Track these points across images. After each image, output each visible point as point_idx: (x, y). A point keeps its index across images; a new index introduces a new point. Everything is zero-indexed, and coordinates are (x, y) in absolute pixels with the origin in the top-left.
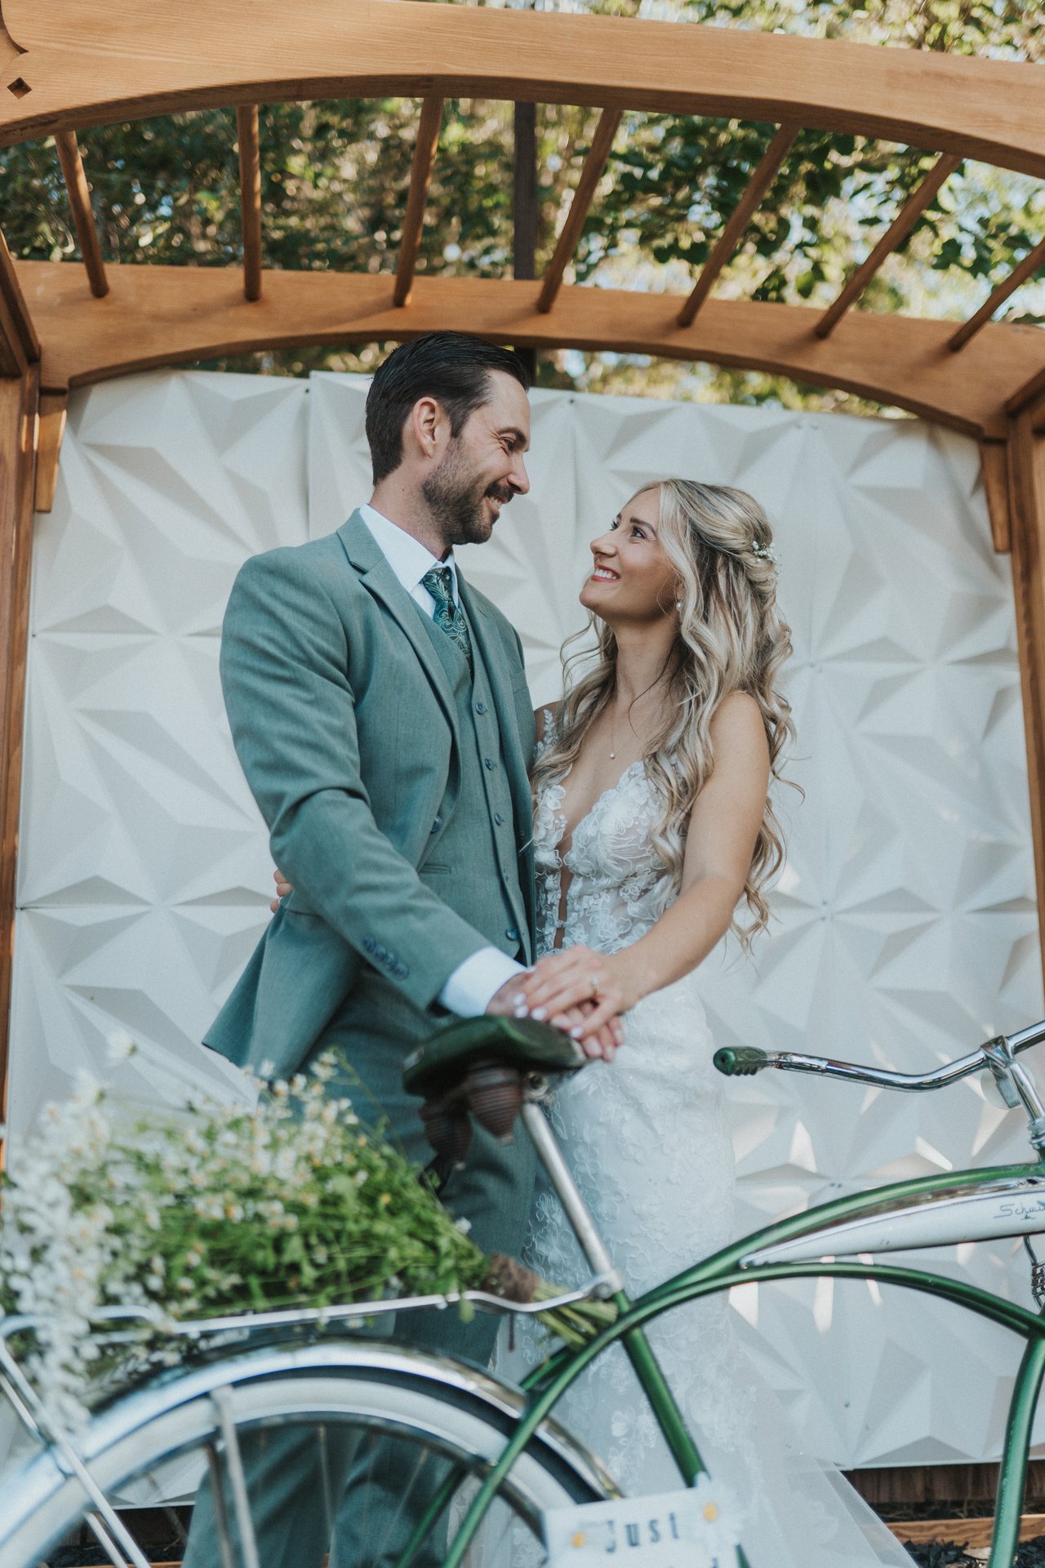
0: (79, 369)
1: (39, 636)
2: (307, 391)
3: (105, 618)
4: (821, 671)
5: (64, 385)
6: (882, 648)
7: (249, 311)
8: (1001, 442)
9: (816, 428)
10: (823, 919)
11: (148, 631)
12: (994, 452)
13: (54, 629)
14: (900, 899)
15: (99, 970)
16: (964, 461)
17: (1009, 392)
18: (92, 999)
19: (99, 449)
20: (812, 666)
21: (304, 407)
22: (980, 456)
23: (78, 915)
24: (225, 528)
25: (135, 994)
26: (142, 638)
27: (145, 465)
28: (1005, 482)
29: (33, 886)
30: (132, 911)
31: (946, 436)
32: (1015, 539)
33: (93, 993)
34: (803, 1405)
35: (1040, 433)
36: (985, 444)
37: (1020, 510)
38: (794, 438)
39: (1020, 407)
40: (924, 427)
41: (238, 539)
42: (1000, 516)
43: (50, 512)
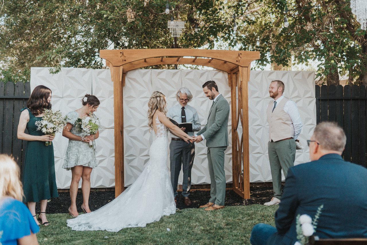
0: (127, 71)
2: (151, 71)
3: (130, 97)
5: (125, 73)
7: (145, 63)
9: (209, 72)
11: (135, 98)
12: (229, 75)
15: (131, 134)
16: (226, 75)
17: (231, 68)
19: (129, 78)
21: (151, 73)
22: (228, 75)
23: (129, 129)
24: (143, 86)
25: (136, 137)
26: (135, 99)
27: (134, 80)
28: (230, 78)
29: (125, 126)
30: (135, 128)
31: (224, 72)
32: (231, 85)
33: (131, 137)
34: (205, 177)
35: (234, 74)
36: (228, 74)
37: (232, 82)
38: (207, 73)
39: (232, 70)
40: (222, 71)
41: (144, 87)
42: (230, 82)
43: (124, 86)
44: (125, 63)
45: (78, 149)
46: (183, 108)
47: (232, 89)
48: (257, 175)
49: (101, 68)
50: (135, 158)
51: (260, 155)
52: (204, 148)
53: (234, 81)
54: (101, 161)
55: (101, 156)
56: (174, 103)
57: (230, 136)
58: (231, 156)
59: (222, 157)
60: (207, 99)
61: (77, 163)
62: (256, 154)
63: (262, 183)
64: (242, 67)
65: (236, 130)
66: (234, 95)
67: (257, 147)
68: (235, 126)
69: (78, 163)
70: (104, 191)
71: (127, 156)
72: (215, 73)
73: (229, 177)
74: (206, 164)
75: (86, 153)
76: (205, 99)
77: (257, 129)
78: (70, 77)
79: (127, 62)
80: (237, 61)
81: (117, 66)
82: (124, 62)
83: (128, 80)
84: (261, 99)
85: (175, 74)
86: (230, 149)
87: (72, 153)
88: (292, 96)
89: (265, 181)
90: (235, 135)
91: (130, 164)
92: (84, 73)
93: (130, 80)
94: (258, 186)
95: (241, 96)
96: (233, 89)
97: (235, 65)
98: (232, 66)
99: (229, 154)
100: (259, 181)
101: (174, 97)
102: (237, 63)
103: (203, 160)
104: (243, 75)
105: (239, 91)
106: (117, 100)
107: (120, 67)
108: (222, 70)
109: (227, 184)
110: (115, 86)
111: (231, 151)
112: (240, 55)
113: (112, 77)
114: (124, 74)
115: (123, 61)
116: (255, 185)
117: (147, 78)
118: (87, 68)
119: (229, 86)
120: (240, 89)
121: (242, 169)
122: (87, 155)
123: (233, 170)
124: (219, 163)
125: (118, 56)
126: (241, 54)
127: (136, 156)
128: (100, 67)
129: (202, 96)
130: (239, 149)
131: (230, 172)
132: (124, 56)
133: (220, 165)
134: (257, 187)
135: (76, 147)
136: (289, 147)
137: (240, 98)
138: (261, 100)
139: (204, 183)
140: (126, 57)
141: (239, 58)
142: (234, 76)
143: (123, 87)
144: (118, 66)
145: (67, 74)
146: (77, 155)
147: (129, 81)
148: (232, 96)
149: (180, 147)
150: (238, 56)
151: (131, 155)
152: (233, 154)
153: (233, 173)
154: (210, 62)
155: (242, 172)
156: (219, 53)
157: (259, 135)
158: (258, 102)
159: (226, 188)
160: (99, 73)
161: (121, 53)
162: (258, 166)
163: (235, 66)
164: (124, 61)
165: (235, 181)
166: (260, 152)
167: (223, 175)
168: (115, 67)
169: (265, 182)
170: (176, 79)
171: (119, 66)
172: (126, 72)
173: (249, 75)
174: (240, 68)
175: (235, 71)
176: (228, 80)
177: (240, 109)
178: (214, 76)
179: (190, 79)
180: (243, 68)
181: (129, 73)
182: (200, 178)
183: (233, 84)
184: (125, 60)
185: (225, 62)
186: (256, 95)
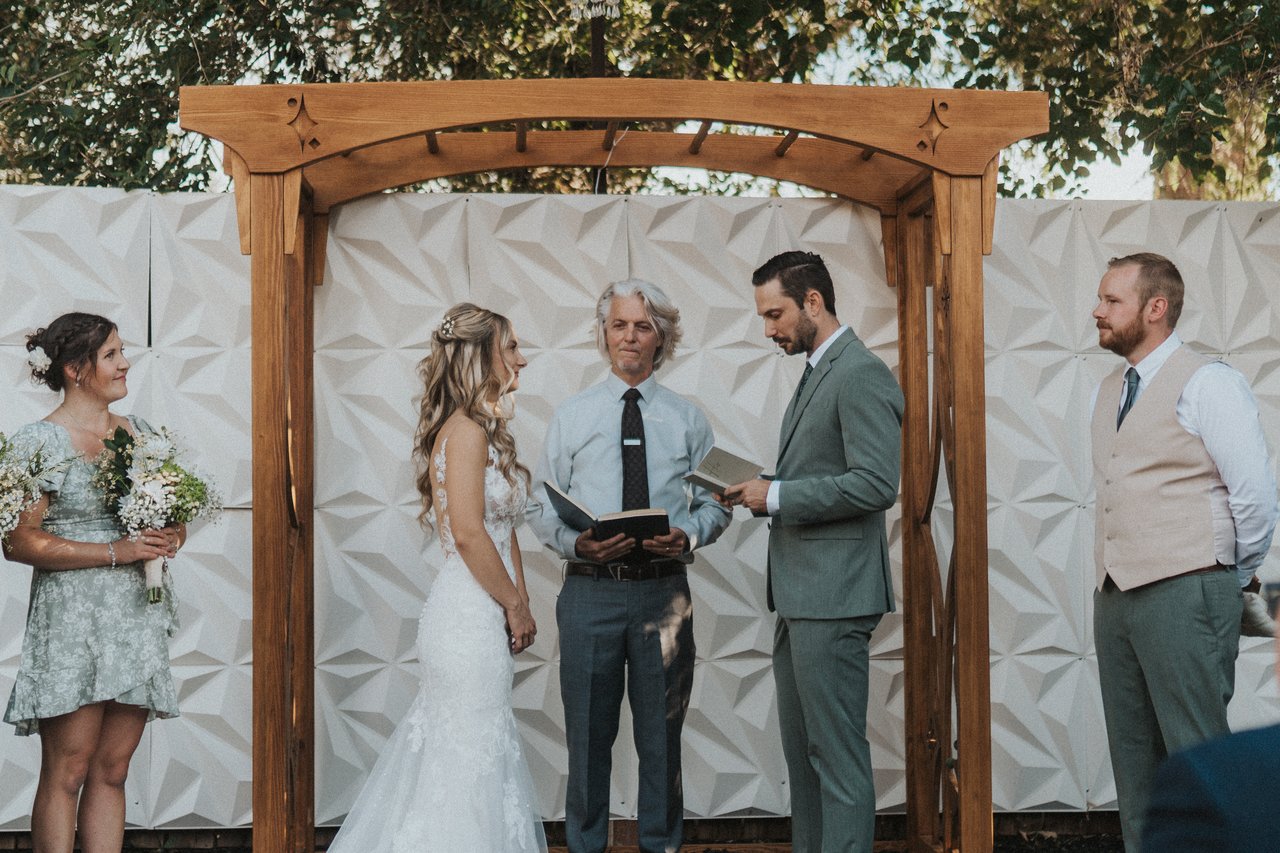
1: (320, 352)
3: (353, 341)
5: (326, 210)
7: (432, 160)
8: (894, 217)
11: (378, 346)
12: (890, 221)
13: (325, 347)
15: (359, 542)
16: (874, 225)
17: (900, 186)
18: (356, 558)
19: (348, 240)
21: (465, 213)
22: (882, 223)
23: (347, 512)
24: (422, 286)
25: (381, 554)
26: (377, 351)
27: (375, 249)
28: (895, 242)
29: (321, 496)
30: (379, 508)
31: (865, 210)
32: (899, 278)
33: (356, 556)
34: (757, 782)
35: (914, 215)
36: (884, 217)
37: (903, 261)
38: (767, 213)
39: (903, 196)
40: (851, 204)
41: (428, 290)
42: (891, 262)
43: (322, 284)
44: (315, 157)
45: (92, 615)
46: (632, 399)
47: (903, 302)
48: (1048, 773)
49: (201, 186)
50: (379, 670)
51: (1064, 660)
52: (753, 619)
53: (914, 255)
54: (191, 686)
55: (195, 657)
56: (591, 372)
57: (896, 553)
58: (899, 666)
59: (851, 666)
60: (769, 356)
61: (89, 689)
62: (1039, 658)
63: (1075, 818)
64: (951, 176)
65: (927, 520)
66: (912, 332)
67: (1041, 619)
68: (921, 504)
69: (98, 686)
70: (210, 846)
71: (331, 661)
72: (814, 212)
73: (890, 776)
74: (763, 705)
75: (132, 635)
76: (757, 354)
77: (1043, 516)
78: (30, 235)
79: (324, 149)
80: (922, 143)
81: (271, 174)
82: (310, 154)
83: (342, 248)
84: (1064, 355)
85: (592, 218)
86: (891, 629)
87: (60, 638)
88: (1239, 342)
89: (1088, 804)
90: (921, 552)
91: (347, 705)
92: (110, 214)
93: (352, 250)
94: (1049, 834)
95: (946, 335)
96: (909, 300)
97: (915, 171)
98: (907, 174)
99: (888, 656)
100: (1056, 804)
101: (586, 345)
102: (925, 157)
103: (749, 683)
104: (956, 222)
105: (936, 309)
106: (267, 356)
107: (288, 178)
108: (851, 199)
109: (878, 818)
110: (257, 282)
111: (896, 639)
112: (942, 115)
113: (242, 235)
114: (317, 215)
115: (303, 143)
116: (1033, 827)
117: (443, 238)
118: (128, 188)
119: (890, 284)
120: (945, 299)
121: (954, 737)
122: (136, 646)
123: (909, 740)
124: (841, 701)
125: (275, 119)
126: (944, 105)
127: (382, 661)
128: (196, 184)
129: (741, 338)
130: (940, 631)
131: (894, 751)
132: (308, 123)
133: (846, 708)
134: (1041, 838)
135: (79, 605)
136: (1204, 618)
137: (943, 346)
138: (1070, 358)
139: (751, 810)
140: (321, 126)
141: (937, 130)
142: (915, 230)
143: (317, 288)
144: (277, 174)
145: (18, 220)
146: (89, 647)
147: (346, 254)
148: (903, 337)
149: (615, 612)
150: (930, 117)
151: (353, 656)
152: (907, 653)
153: (909, 760)
154: (780, 152)
155: (955, 755)
156: (822, 99)
157: (1056, 549)
158: (1049, 373)
159: (876, 839)
160: (189, 215)
161: (292, 101)
162: (1050, 722)
163: (918, 176)
164: (308, 147)
165: (921, 800)
166: (1060, 645)
167: (859, 764)
168: (260, 178)
169: (1091, 809)
170: (601, 244)
171: (283, 173)
172: (331, 207)
173: (987, 223)
174: (941, 185)
175: (919, 201)
176: (882, 250)
177: (942, 405)
178: (805, 231)
179: (675, 248)
180: (956, 181)
181: (345, 213)
182: (730, 782)
183: (912, 272)
184: (314, 142)
185: (868, 153)
186: (1036, 334)
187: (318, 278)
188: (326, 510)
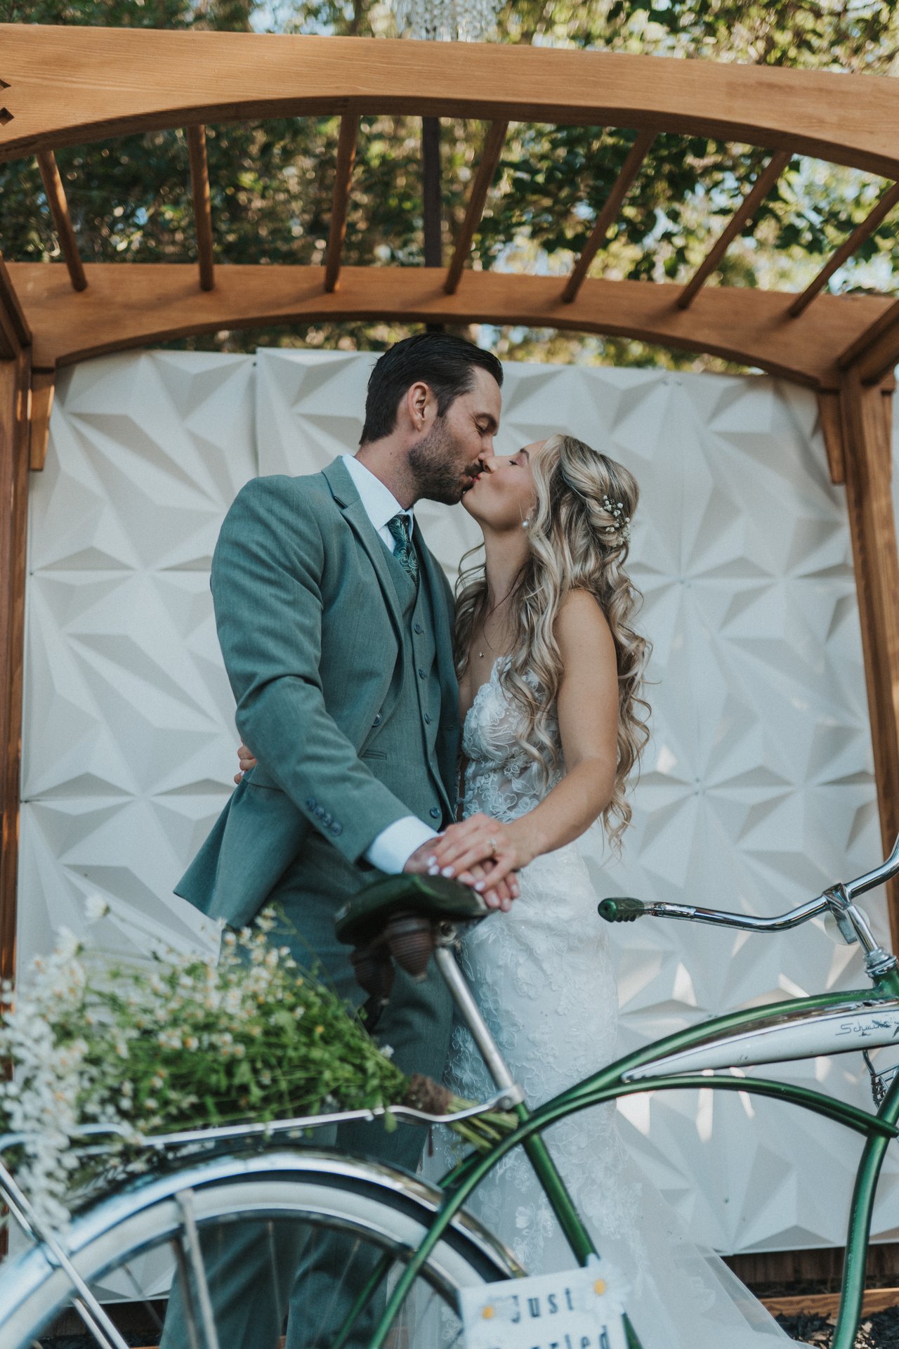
0: (63, 351)
1: (38, 574)
2: (255, 364)
3: (89, 558)
4: (689, 586)
5: (52, 364)
6: (741, 566)
7: (204, 300)
8: (835, 392)
9: (680, 384)
10: (697, 793)
11: (127, 568)
12: (829, 400)
13: (46, 568)
14: (761, 775)
15: (92, 851)
16: (805, 410)
17: (840, 350)
18: (86, 875)
19: (82, 417)
20: (682, 582)
21: (252, 380)
22: (818, 403)
23: (73, 806)
24: (189, 478)
26: (126, 573)
27: (122, 430)
28: (839, 425)
29: (35, 782)
30: (118, 801)
32: (849, 472)
33: (87, 871)
34: (690, 1202)
36: (820, 394)
37: (852, 448)
38: (662, 394)
39: (850, 362)
40: (770, 381)
43: (41, 470)
79: (19, 124)
117: (221, 415)
140: (14, 88)
172: (59, 361)
178: (713, 417)
184: (4, 115)
187: (36, 464)
188: (42, 804)
